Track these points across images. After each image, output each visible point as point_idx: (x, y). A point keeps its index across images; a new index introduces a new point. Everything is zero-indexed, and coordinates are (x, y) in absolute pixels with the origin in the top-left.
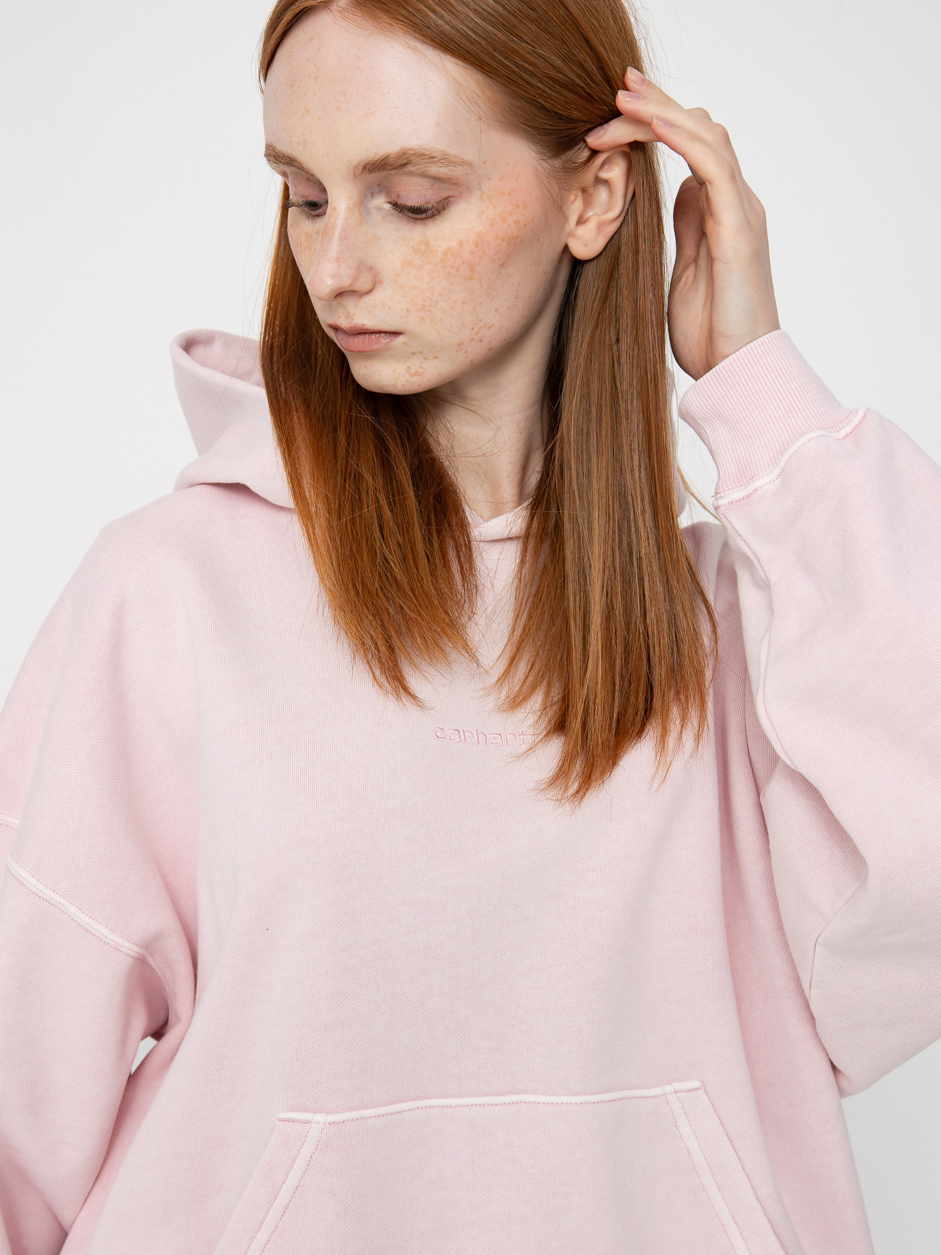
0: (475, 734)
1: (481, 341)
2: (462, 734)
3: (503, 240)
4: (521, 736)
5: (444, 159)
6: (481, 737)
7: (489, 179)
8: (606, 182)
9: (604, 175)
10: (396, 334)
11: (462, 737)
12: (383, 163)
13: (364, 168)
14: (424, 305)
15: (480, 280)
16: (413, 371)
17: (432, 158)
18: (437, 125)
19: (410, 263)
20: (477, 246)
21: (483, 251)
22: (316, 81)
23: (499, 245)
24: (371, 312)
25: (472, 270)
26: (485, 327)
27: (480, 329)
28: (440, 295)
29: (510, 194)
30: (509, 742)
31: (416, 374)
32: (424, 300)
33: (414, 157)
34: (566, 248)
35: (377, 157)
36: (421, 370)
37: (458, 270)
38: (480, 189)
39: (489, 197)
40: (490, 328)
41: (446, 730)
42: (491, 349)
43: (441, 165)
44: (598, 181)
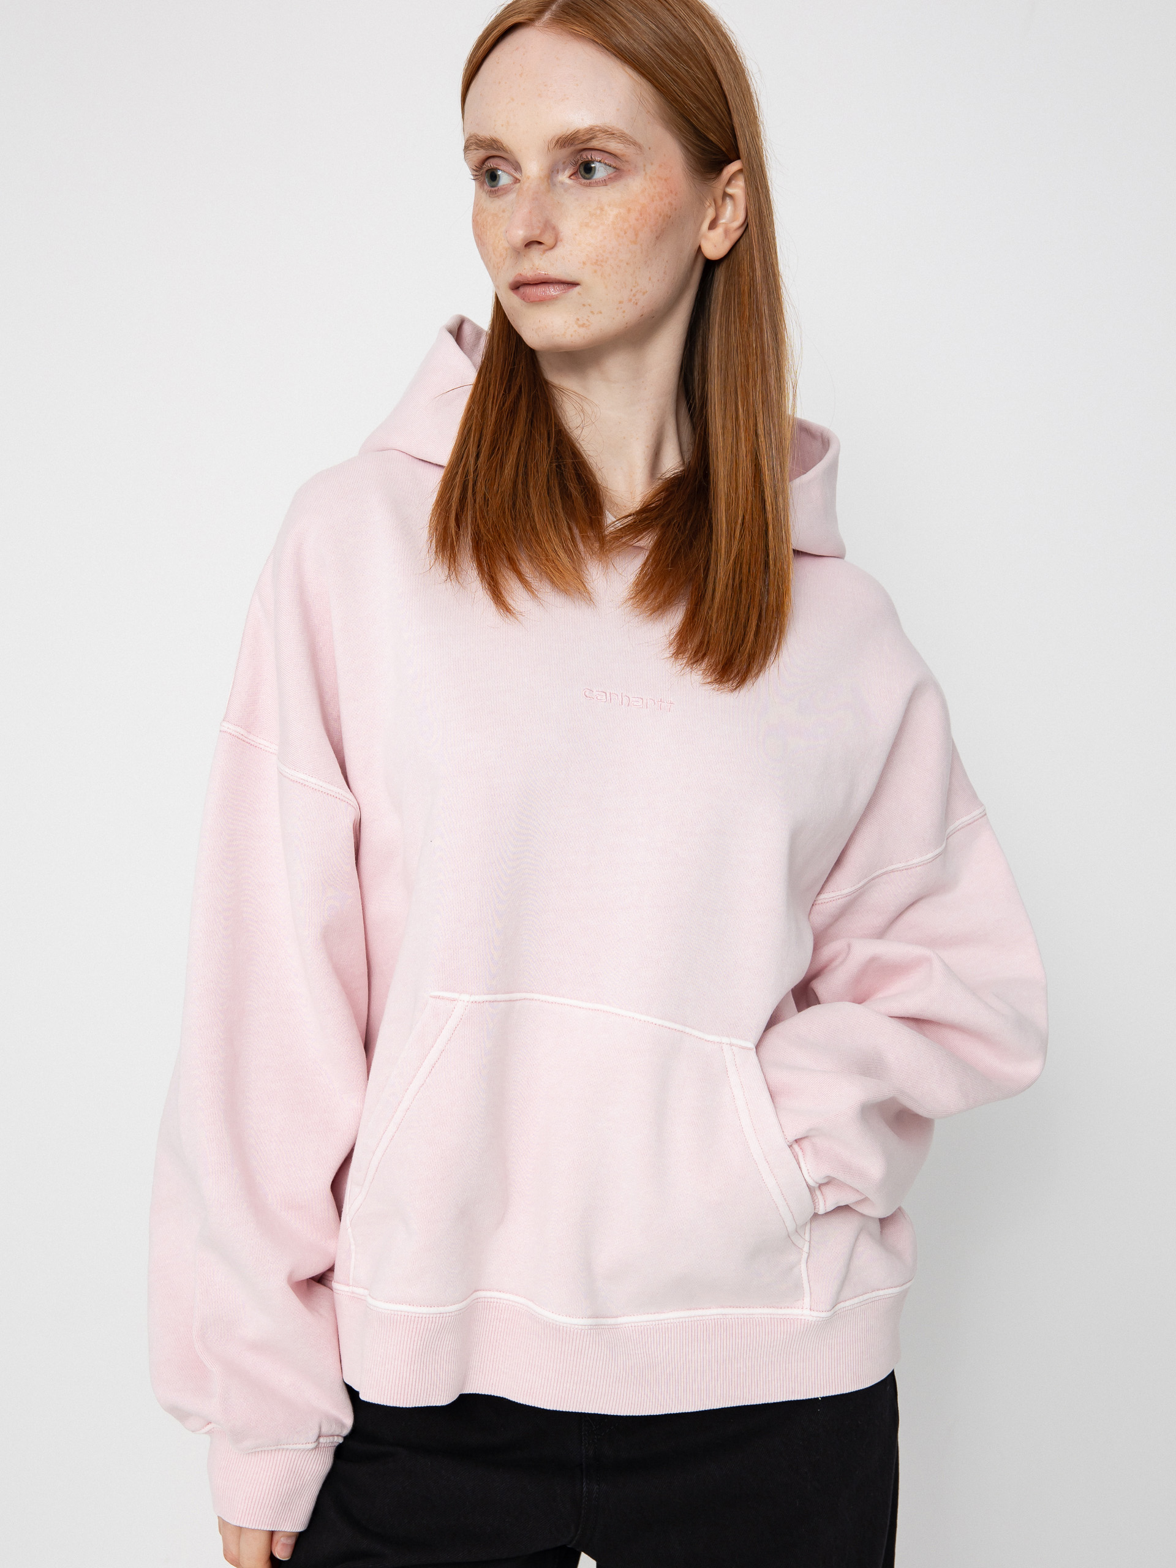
0: (620, 697)
1: (637, 304)
2: (608, 695)
3: (660, 215)
4: (660, 703)
5: (622, 137)
6: (625, 700)
7: (652, 164)
8: (731, 196)
9: (730, 191)
10: (574, 284)
11: (609, 698)
12: (573, 137)
13: (557, 141)
14: (597, 260)
15: (641, 245)
16: (580, 323)
17: (613, 134)
18: (618, 110)
19: (587, 225)
20: (641, 214)
21: (646, 220)
22: (521, 76)
23: (657, 219)
24: (553, 264)
25: (636, 235)
26: (641, 291)
27: (637, 292)
28: (610, 253)
29: (666, 180)
30: (648, 706)
31: (583, 325)
32: (597, 256)
33: (598, 133)
34: (700, 247)
35: (569, 132)
36: (587, 323)
37: (625, 233)
38: (644, 170)
39: (651, 179)
40: (644, 293)
41: (594, 691)
42: (642, 315)
43: (619, 141)
44: (725, 195)
